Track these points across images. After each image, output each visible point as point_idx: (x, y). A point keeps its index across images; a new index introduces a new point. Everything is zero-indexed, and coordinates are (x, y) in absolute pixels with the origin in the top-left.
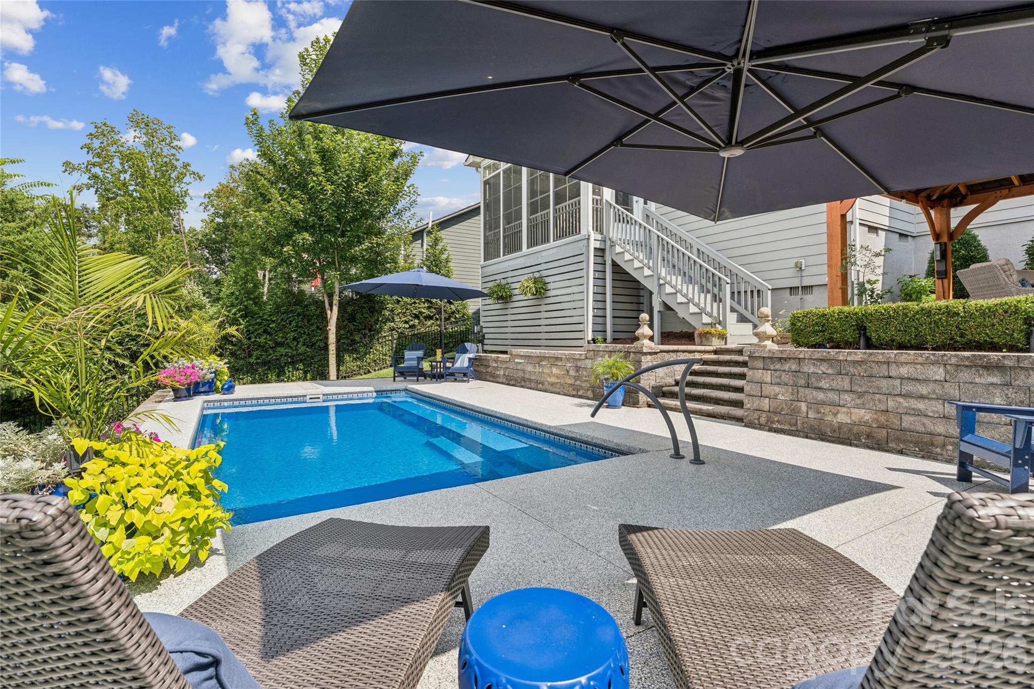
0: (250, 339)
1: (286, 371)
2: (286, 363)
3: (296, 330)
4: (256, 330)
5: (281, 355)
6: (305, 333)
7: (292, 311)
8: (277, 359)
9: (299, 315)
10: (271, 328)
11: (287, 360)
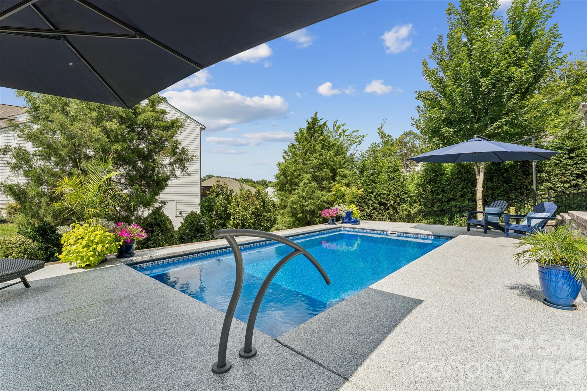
0: (433, 195)
1: (455, 217)
2: (455, 212)
3: (462, 190)
4: (437, 190)
5: (453, 206)
6: (468, 192)
7: (460, 178)
8: (450, 209)
9: (465, 180)
10: (447, 189)
11: (456, 210)
